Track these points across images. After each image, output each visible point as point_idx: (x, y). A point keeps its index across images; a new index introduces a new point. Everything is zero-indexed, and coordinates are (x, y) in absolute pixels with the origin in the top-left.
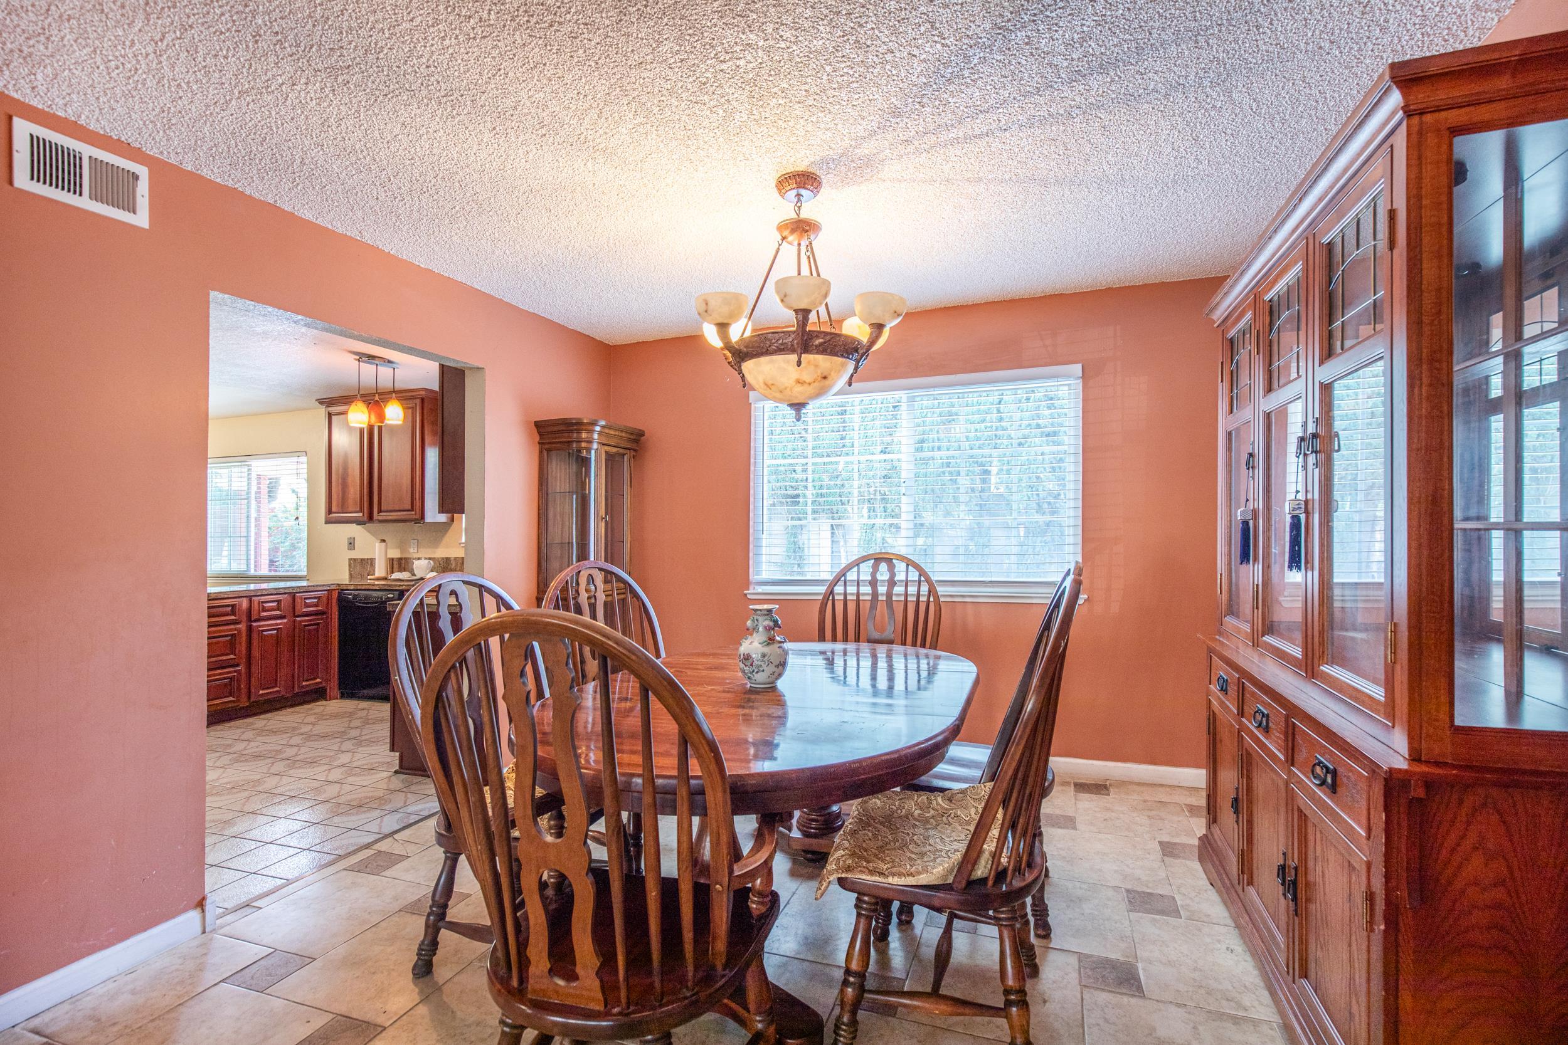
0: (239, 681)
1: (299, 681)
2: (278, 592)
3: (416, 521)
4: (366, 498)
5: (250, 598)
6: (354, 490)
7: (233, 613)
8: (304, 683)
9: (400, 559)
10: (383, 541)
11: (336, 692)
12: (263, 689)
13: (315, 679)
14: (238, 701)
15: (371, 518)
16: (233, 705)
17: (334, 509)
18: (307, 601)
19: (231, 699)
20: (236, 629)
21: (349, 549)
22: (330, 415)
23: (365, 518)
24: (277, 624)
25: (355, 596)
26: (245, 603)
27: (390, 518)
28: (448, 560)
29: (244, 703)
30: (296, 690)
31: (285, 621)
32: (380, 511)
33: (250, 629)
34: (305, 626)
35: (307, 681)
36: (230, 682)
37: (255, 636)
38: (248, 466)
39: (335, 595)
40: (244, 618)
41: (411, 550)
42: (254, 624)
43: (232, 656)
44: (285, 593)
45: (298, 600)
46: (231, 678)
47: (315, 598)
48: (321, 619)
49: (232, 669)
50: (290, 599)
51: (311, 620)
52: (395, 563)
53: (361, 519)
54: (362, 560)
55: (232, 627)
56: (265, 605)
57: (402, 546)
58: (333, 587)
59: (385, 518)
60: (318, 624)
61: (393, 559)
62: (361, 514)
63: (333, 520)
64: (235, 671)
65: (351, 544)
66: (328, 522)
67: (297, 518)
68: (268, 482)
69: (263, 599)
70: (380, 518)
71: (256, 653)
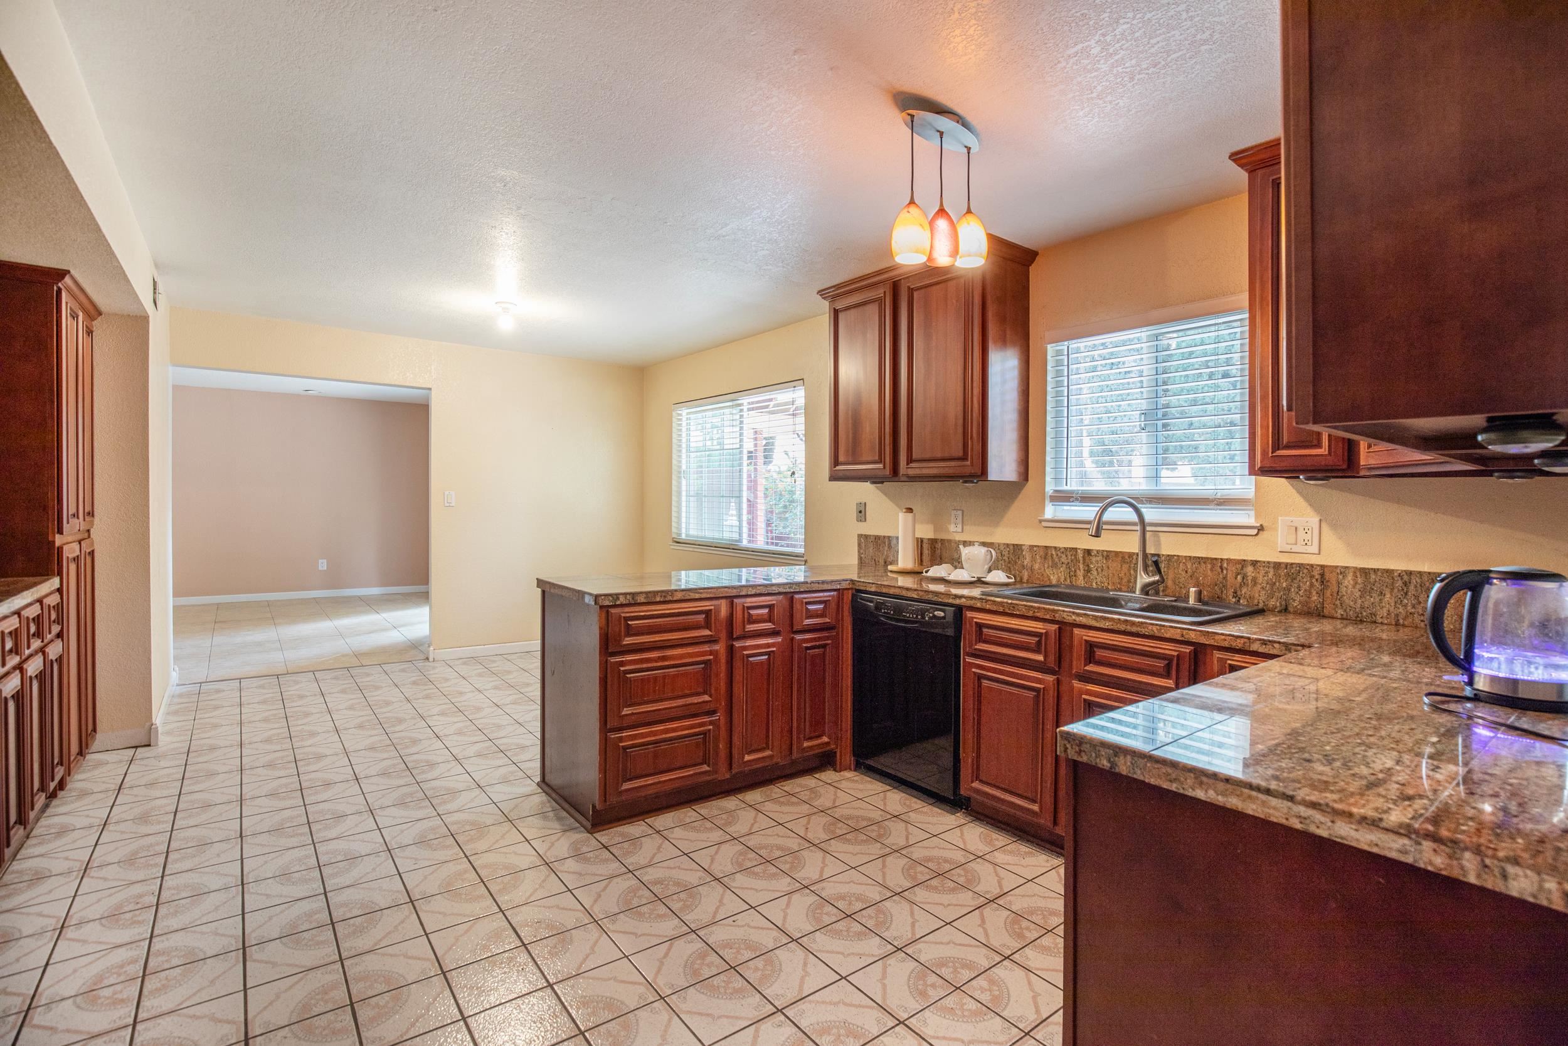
0: (717, 739)
1: (799, 742)
2: (770, 590)
3: (968, 478)
4: (888, 440)
5: (731, 599)
6: (870, 429)
7: (707, 625)
8: (806, 744)
9: (933, 542)
10: (910, 510)
11: (849, 758)
12: (749, 753)
13: (819, 736)
14: (716, 772)
15: (895, 471)
16: (708, 778)
17: (841, 459)
18: (810, 607)
19: (705, 768)
20: (711, 653)
21: (859, 520)
22: (836, 313)
23: (887, 472)
24: (768, 645)
25: (878, 606)
26: (724, 611)
27: (925, 472)
28: (1017, 548)
29: (724, 774)
30: (795, 756)
31: (779, 639)
32: (910, 460)
33: (731, 650)
34: (807, 648)
35: (810, 738)
36: (704, 739)
37: (738, 664)
38: (740, 405)
39: (848, 596)
40: (723, 635)
41: (952, 528)
42: (737, 644)
43: (706, 698)
44: (779, 593)
45: (797, 606)
46: (704, 733)
47: (820, 602)
48: (828, 638)
49: (707, 719)
50: (786, 603)
51: (814, 640)
52: (925, 546)
53: (880, 473)
54: (877, 538)
55: (706, 648)
56: (752, 612)
57: (937, 519)
58: (845, 585)
59: (917, 472)
60: (824, 646)
61: (922, 540)
62: (881, 466)
63: (841, 474)
64: (711, 723)
65: (862, 513)
66: (833, 478)
67: (793, 473)
68: (764, 442)
69: (749, 601)
70: (911, 472)
71: (739, 690)
